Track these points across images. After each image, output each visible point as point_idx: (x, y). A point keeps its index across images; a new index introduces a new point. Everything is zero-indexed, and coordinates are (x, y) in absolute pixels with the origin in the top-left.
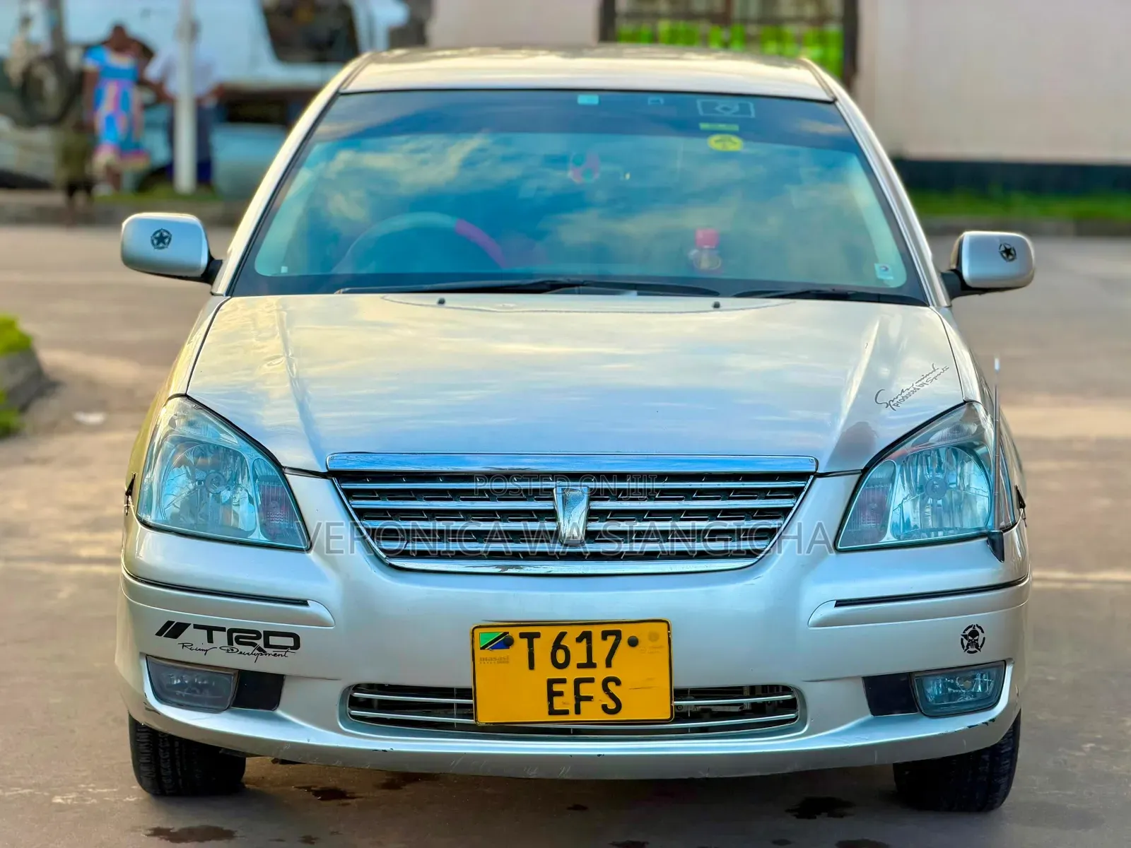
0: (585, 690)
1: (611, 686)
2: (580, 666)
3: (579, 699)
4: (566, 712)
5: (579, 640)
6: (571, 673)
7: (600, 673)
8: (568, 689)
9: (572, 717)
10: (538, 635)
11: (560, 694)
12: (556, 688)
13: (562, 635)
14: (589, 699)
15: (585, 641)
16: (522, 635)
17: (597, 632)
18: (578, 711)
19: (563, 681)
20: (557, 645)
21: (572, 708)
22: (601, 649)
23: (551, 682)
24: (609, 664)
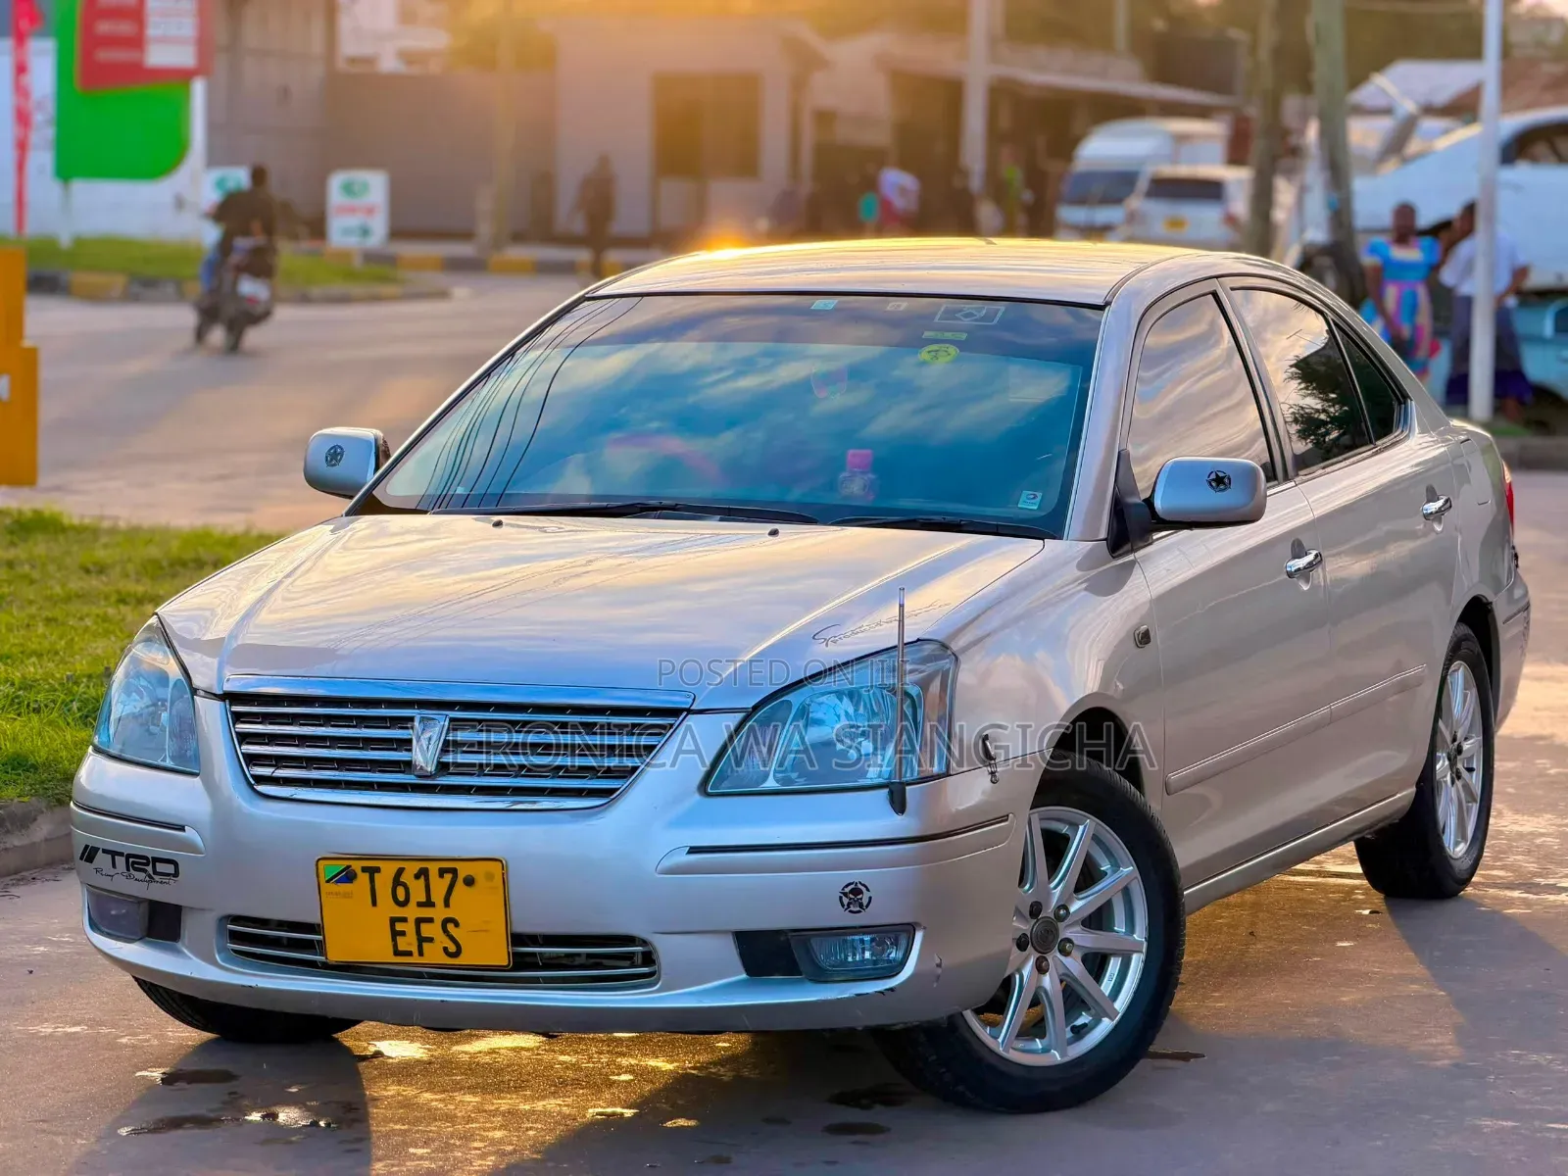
0: (427, 930)
1: (450, 927)
2: (420, 905)
3: (422, 940)
4: (410, 954)
5: (417, 877)
6: (412, 912)
7: (439, 913)
8: (409, 928)
9: (415, 959)
10: (378, 870)
11: (403, 933)
12: (399, 927)
13: (400, 871)
14: (430, 940)
15: (422, 878)
16: (364, 869)
17: (433, 868)
18: (421, 954)
19: (404, 920)
20: (397, 881)
21: (414, 949)
22: (439, 887)
23: (393, 921)
24: (447, 904)
